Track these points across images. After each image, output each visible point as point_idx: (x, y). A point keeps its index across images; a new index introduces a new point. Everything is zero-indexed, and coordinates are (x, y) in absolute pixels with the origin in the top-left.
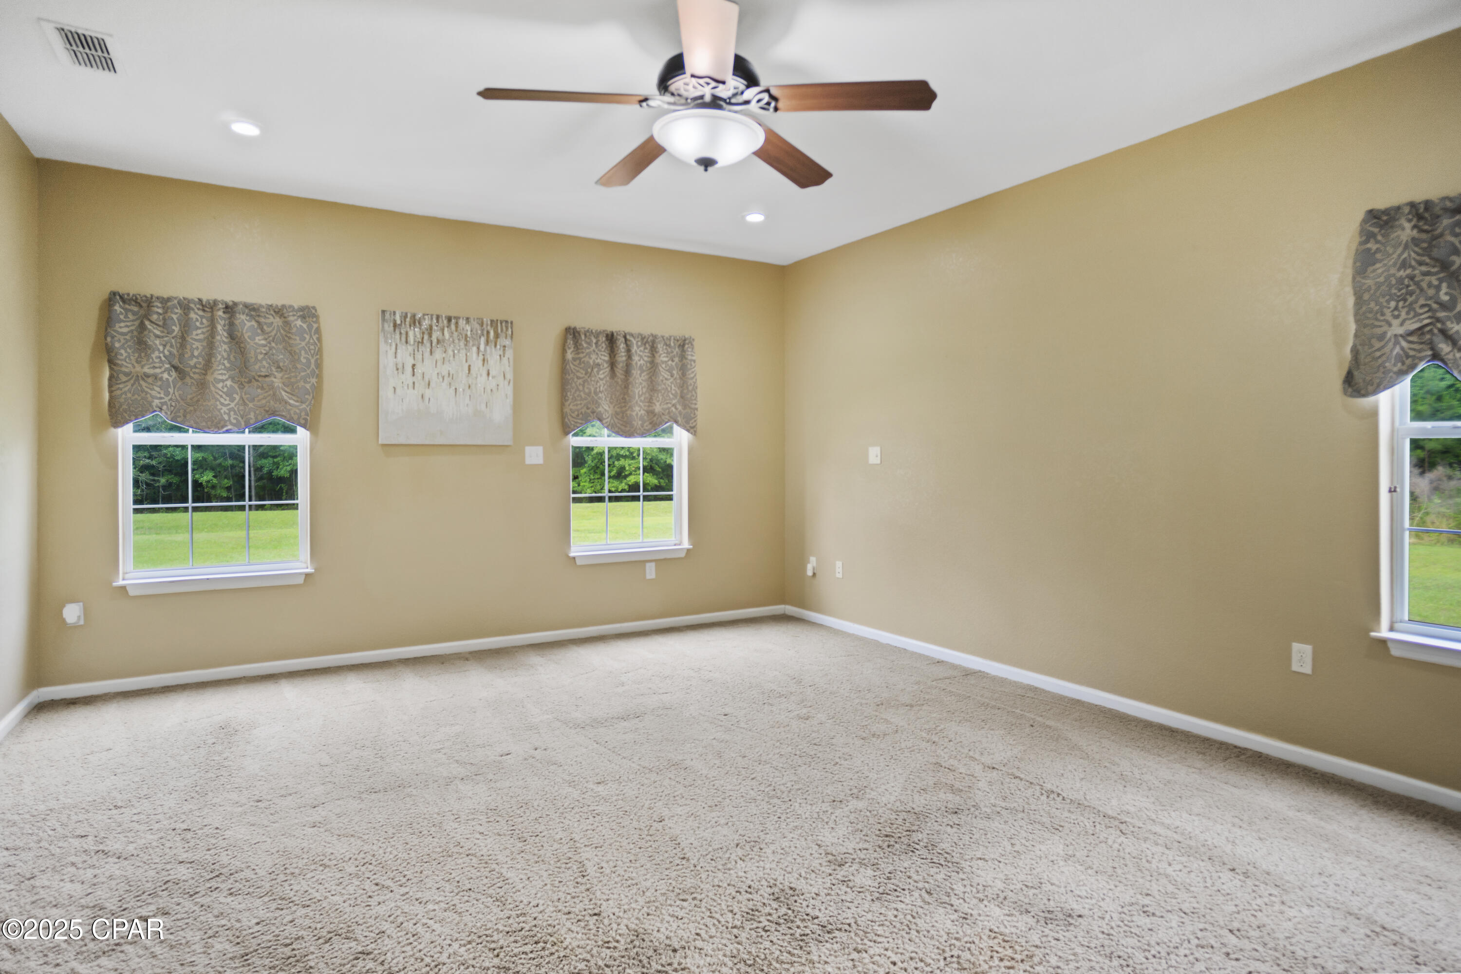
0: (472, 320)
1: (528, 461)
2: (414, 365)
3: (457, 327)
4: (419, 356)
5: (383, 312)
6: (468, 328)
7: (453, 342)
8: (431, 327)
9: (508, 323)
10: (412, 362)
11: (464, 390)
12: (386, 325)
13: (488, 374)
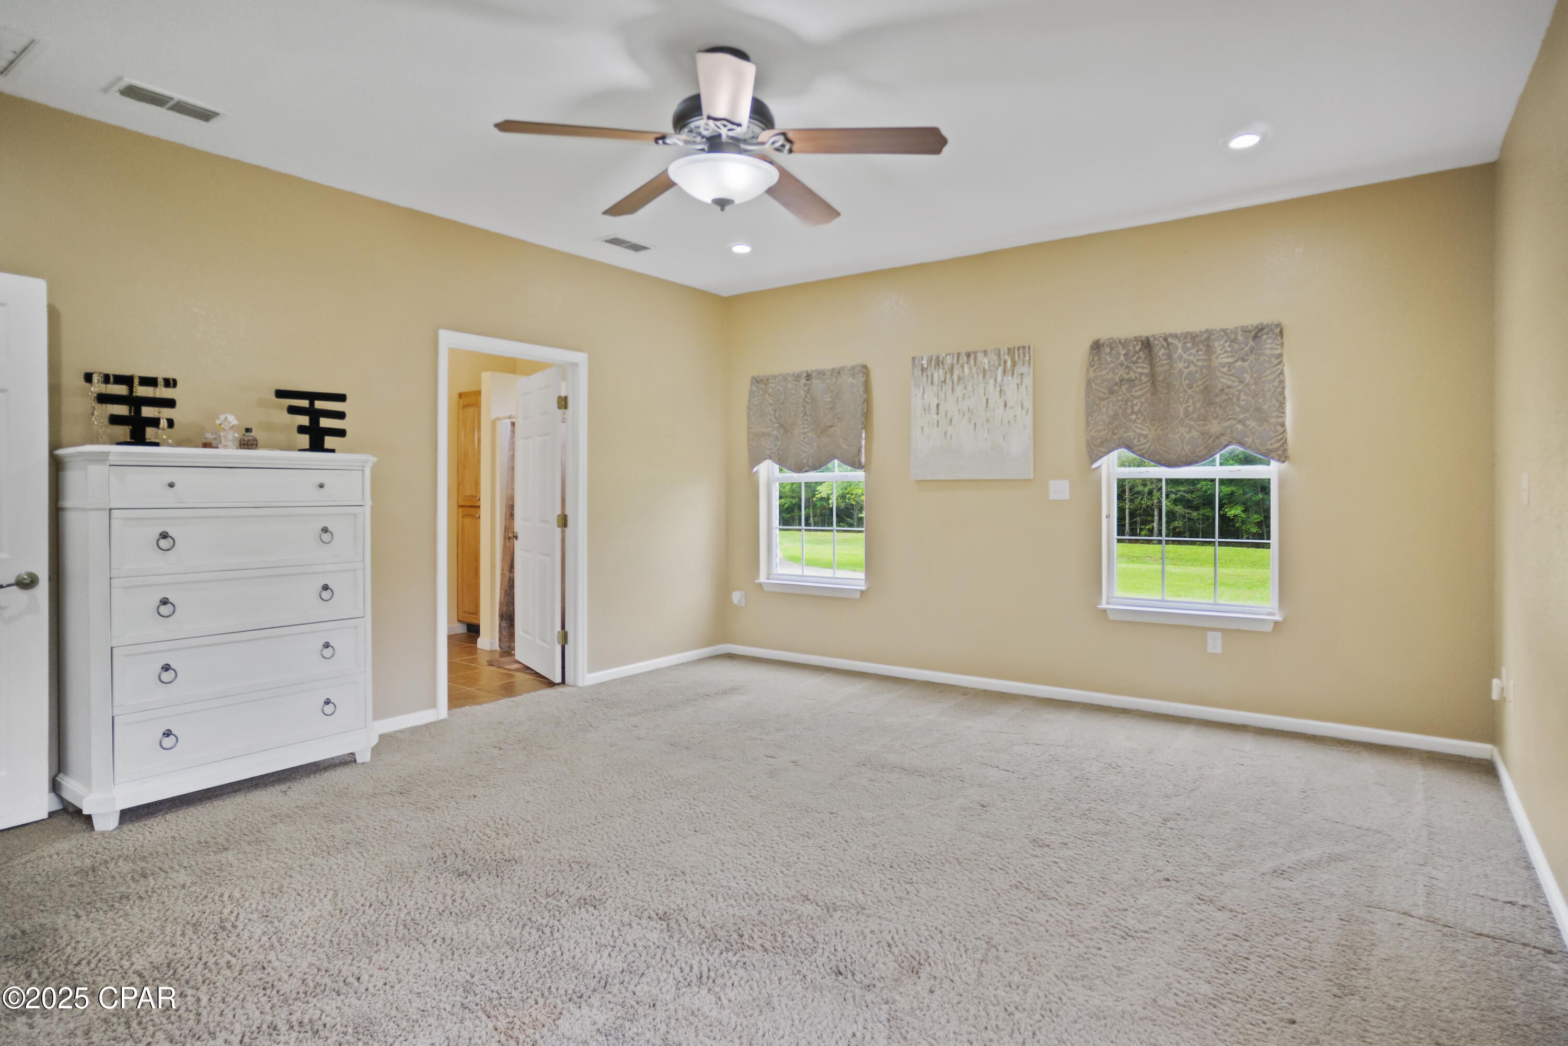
0: (989, 352)
1: (1053, 496)
2: (938, 405)
3: (975, 362)
4: (942, 395)
5: (914, 358)
6: (986, 361)
7: (973, 377)
8: (952, 365)
9: (1024, 349)
10: (936, 402)
11: (982, 424)
12: (916, 370)
13: (1005, 405)
